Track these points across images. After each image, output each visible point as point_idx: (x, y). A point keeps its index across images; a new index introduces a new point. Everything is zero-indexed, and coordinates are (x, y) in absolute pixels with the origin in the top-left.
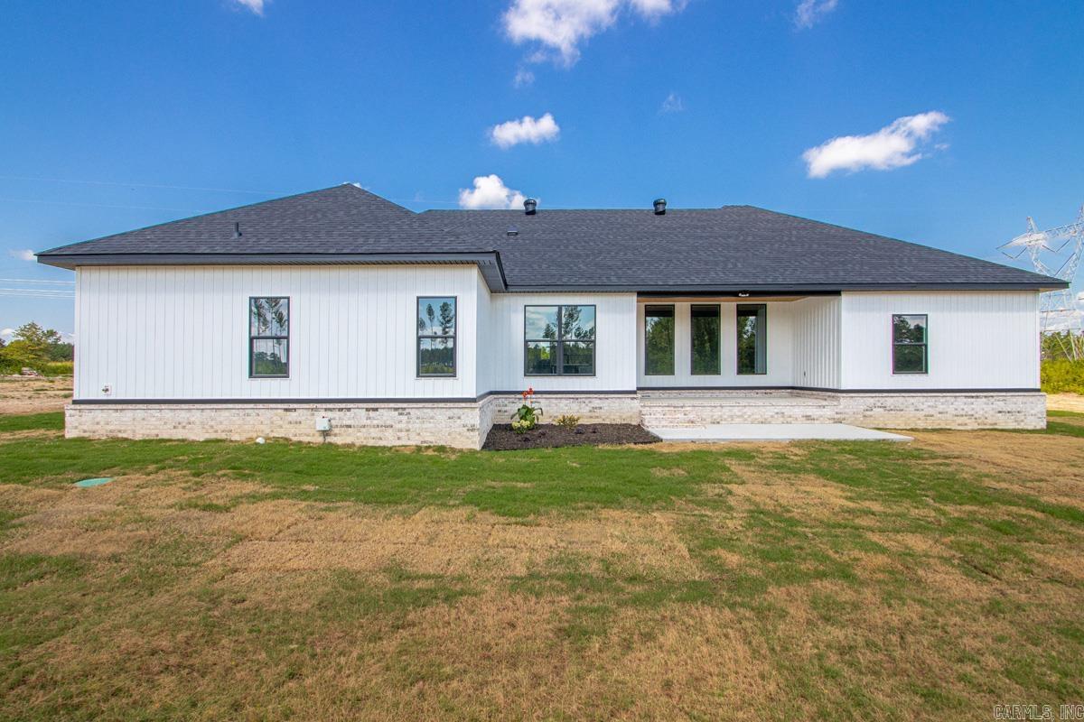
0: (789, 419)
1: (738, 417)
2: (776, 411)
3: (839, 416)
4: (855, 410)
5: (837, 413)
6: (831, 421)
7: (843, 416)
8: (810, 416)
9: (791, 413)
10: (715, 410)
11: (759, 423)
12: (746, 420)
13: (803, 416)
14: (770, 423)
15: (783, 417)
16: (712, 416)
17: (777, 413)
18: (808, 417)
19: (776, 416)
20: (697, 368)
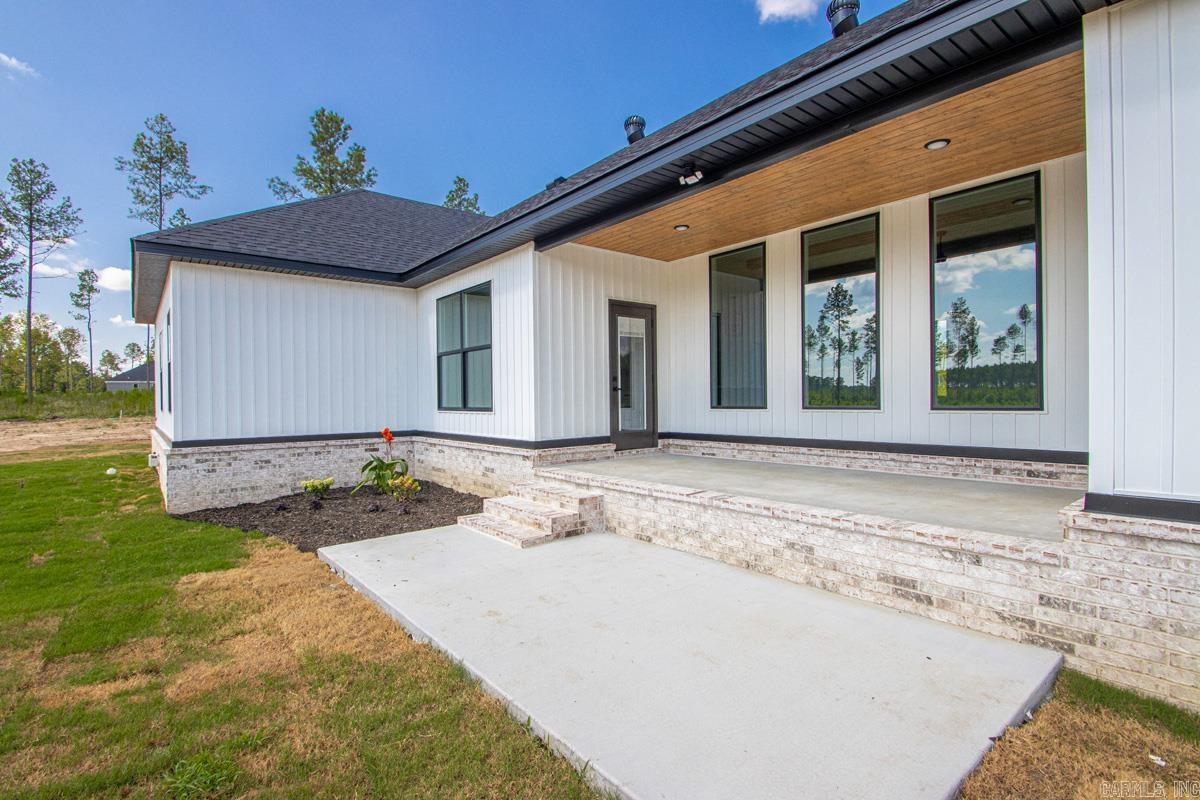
0: (832, 577)
1: (691, 533)
2: (787, 536)
3: (1054, 617)
4: (1160, 610)
5: (1045, 601)
6: (1011, 631)
7: (1088, 624)
8: (912, 584)
9: (837, 556)
10: (643, 504)
11: (739, 563)
12: (706, 546)
13: (883, 578)
14: (768, 572)
15: (809, 561)
16: (637, 520)
17: (791, 545)
18: (903, 587)
19: (788, 554)
20: (821, 393)
